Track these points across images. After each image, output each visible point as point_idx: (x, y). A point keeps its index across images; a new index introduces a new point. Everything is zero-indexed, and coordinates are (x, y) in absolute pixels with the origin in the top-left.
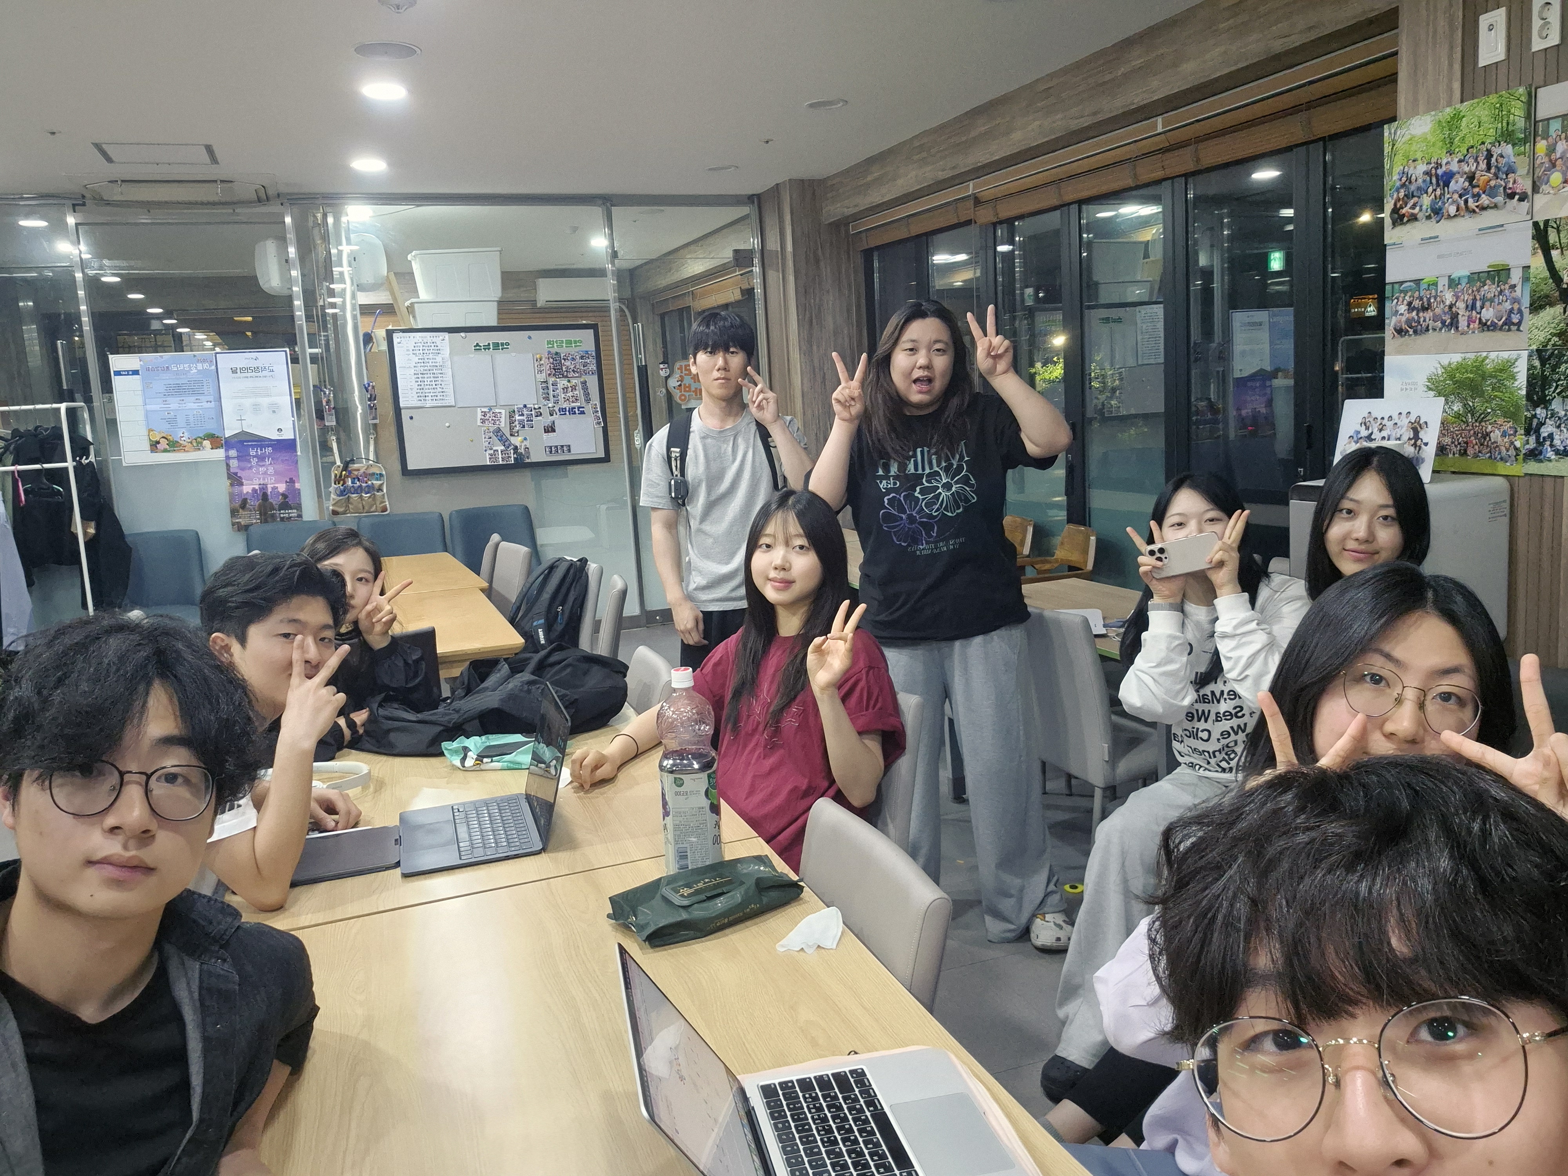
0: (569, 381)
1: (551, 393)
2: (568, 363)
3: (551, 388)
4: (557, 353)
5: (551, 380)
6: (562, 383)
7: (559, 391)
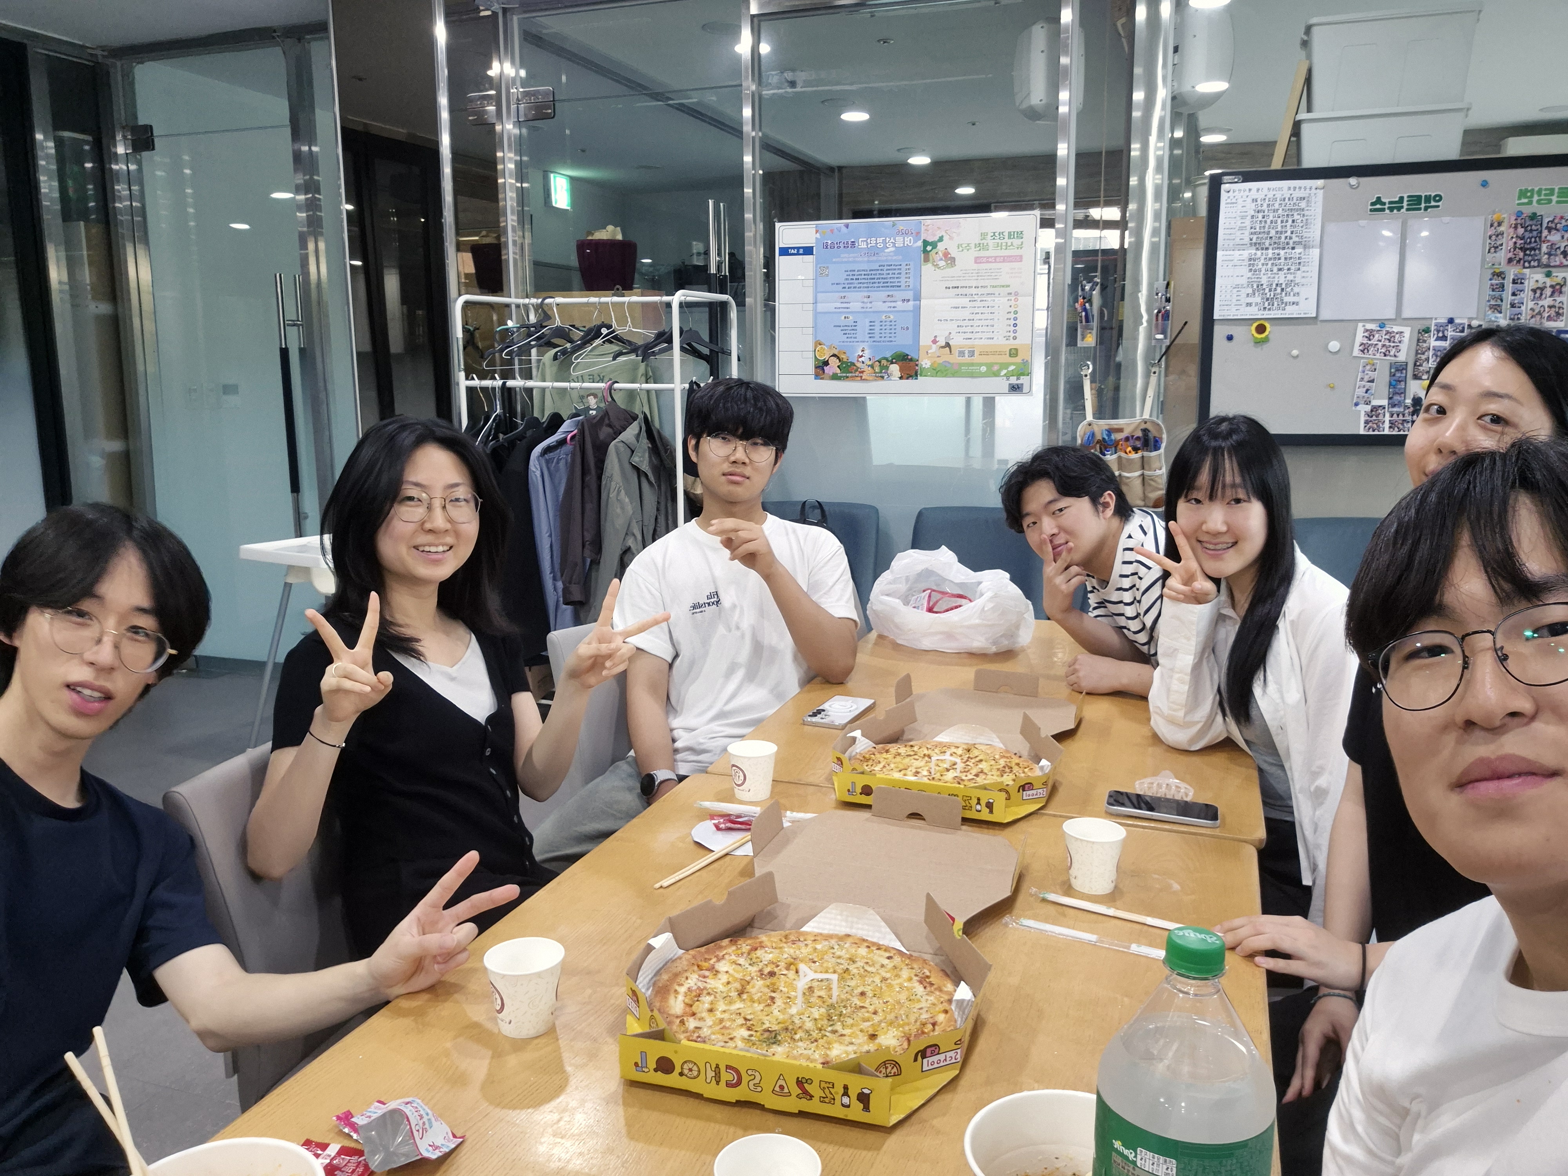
0: (1548, 275)
1: (1508, 297)
2: (1555, 237)
3: (1509, 287)
4: (1533, 216)
5: (1512, 272)
6: (1535, 277)
7: (1526, 296)
